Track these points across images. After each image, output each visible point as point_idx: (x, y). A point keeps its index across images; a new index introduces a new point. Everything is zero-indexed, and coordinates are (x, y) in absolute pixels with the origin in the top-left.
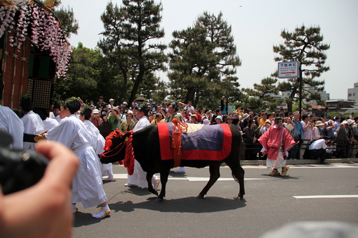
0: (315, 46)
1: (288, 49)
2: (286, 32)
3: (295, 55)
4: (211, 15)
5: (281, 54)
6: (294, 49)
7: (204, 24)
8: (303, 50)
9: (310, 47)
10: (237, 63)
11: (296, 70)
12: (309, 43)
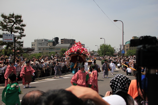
0: (19, 24)
1: (5, 24)
2: (4, 15)
3: (9, 27)
5: (1, 26)
6: (8, 24)
8: (13, 25)
9: (16, 24)
11: (13, 39)
12: (16, 22)
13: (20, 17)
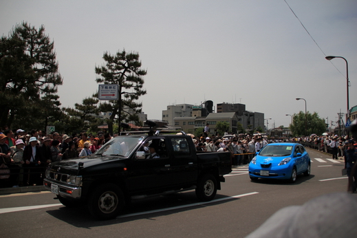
0: (134, 71)
1: (110, 71)
2: (108, 55)
3: (116, 78)
4: (32, 28)
5: (102, 75)
6: (115, 72)
7: (22, 36)
9: (130, 72)
10: (58, 81)
11: (116, 93)
12: (129, 67)
13: (136, 57)
